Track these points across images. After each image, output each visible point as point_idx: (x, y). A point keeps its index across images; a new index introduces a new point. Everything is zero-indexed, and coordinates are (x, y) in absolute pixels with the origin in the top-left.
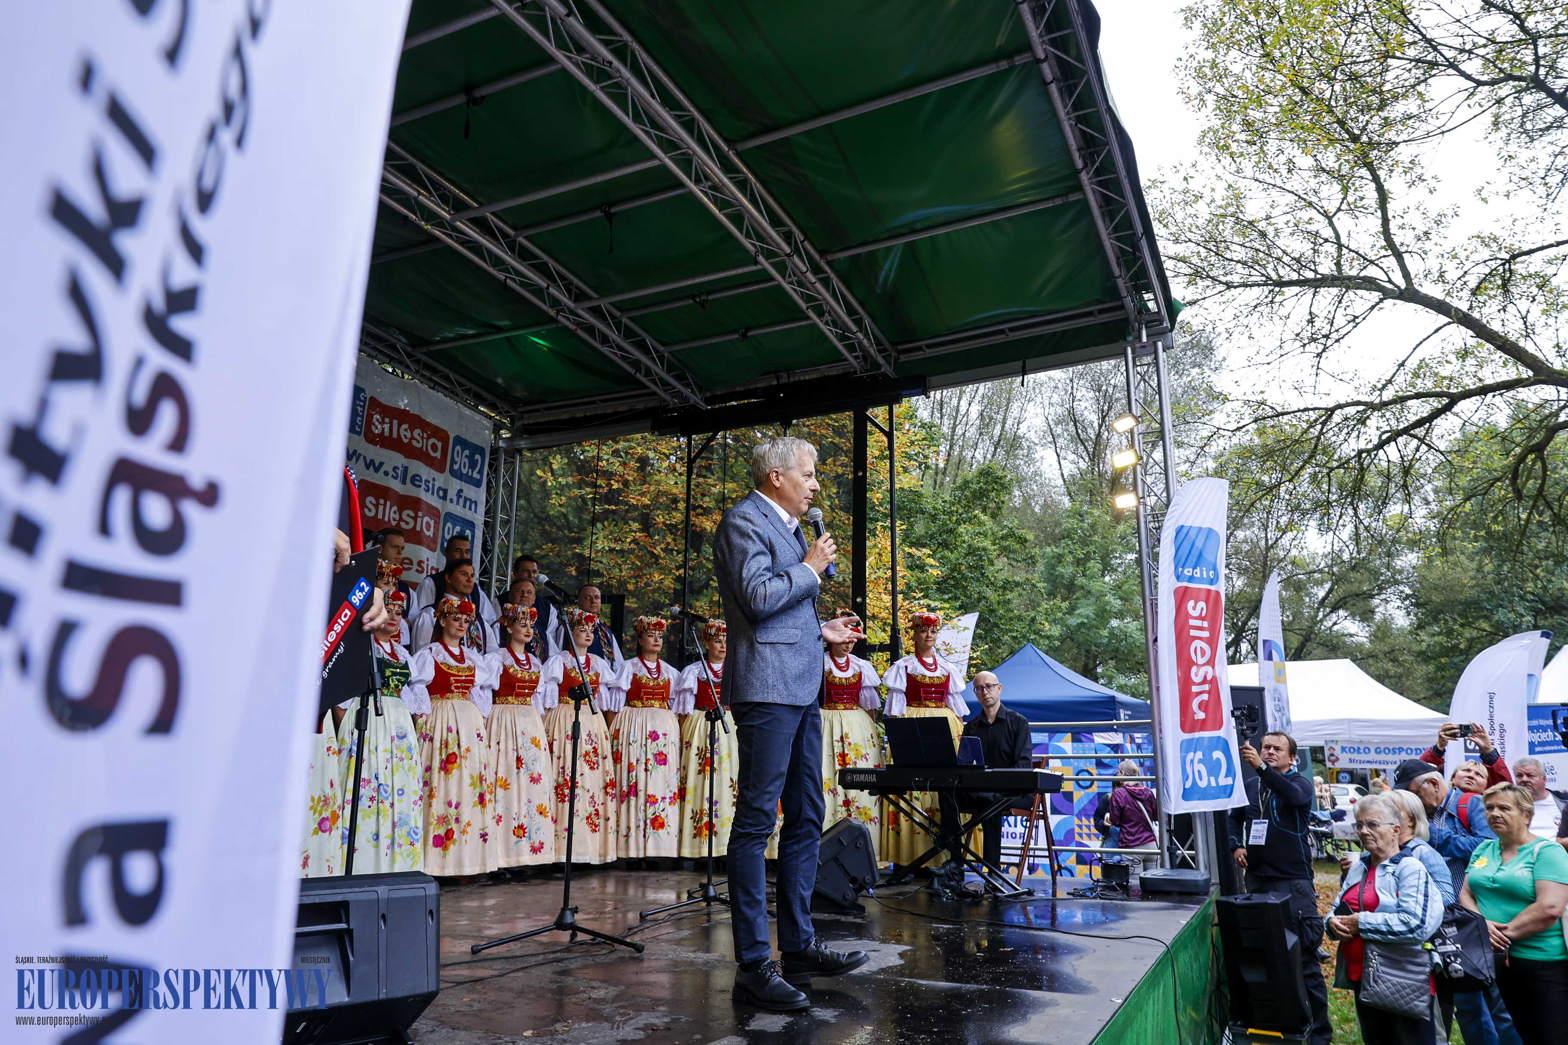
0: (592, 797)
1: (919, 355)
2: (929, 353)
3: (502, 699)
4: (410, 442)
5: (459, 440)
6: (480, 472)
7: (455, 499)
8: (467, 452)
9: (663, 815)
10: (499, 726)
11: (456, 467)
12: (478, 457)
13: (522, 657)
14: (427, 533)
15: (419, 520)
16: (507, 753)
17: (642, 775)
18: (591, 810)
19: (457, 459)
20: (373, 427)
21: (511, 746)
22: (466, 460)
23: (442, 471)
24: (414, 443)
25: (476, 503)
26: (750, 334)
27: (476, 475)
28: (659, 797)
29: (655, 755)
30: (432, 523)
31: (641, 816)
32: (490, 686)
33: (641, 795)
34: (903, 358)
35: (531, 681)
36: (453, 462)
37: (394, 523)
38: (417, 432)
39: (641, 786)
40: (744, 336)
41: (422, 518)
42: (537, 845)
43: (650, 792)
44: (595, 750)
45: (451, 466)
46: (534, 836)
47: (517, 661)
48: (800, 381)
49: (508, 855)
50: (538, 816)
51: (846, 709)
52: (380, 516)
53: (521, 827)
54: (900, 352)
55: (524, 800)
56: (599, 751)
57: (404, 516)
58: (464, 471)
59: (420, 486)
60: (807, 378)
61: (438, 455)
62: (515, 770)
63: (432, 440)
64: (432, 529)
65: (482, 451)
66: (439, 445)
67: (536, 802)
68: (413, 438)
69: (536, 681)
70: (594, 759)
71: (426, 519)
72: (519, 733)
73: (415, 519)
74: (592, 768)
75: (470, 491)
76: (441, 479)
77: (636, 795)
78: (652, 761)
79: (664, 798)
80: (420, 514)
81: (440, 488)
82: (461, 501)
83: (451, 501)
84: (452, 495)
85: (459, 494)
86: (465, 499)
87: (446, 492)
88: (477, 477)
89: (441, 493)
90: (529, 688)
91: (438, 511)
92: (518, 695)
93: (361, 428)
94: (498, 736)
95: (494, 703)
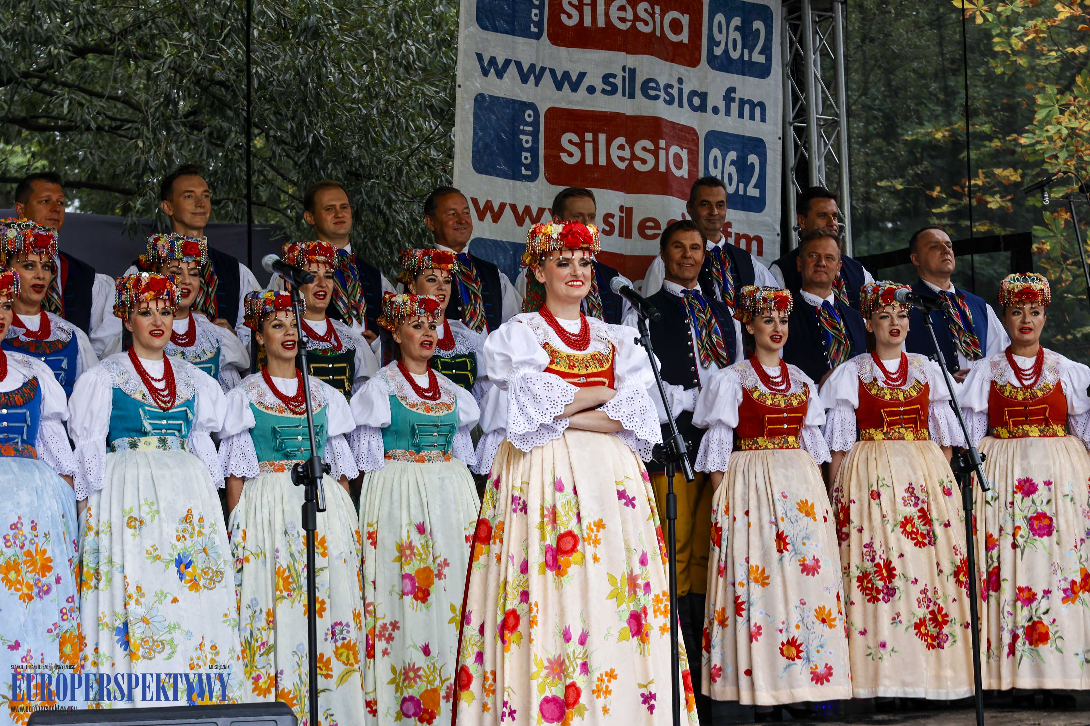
3: (749, 442)
4: (633, 26)
5: (723, 4)
6: (767, 50)
7: (721, 105)
8: (737, 21)
9: (1046, 620)
10: (746, 485)
11: (718, 51)
12: (758, 25)
13: (774, 371)
14: (678, 173)
15: (662, 153)
16: (761, 528)
17: (1007, 552)
19: (718, 37)
20: (564, 17)
21: (766, 518)
22: (737, 36)
23: (693, 61)
24: (640, 26)
25: (762, 105)
27: (758, 58)
28: (1039, 591)
29: (1030, 521)
30: (684, 154)
32: (720, 422)
35: (791, 410)
36: (712, 42)
37: (622, 166)
38: (643, 6)
41: (667, 150)
42: (820, 670)
44: (925, 516)
45: (710, 51)
46: (814, 655)
47: (765, 378)
49: (776, 686)
50: (819, 626)
52: (590, 161)
53: (792, 643)
55: (794, 600)
56: (934, 515)
57: (639, 152)
58: (735, 55)
59: (656, 97)
61: (684, 37)
62: (776, 555)
63: (674, 14)
64: (685, 165)
65: (764, 12)
66: (685, 19)
67: (813, 603)
68: (637, 18)
69: (803, 409)
70: (923, 529)
71: (674, 149)
72: (777, 496)
73: (655, 152)
74: (919, 544)
76: (694, 77)
78: (1024, 531)
79: (1047, 593)
80: (662, 143)
81: (693, 93)
82: (735, 107)
83: (716, 110)
84: (716, 99)
85: (728, 97)
86: (742, 102)
87: (703, 96)
88: (761, 59)
89: (696, 101)
90: (789, 421)
91: (691, 131)
92: (772, 434)
93: (539, 25)
94: (747, 502)
95: (737, 448)
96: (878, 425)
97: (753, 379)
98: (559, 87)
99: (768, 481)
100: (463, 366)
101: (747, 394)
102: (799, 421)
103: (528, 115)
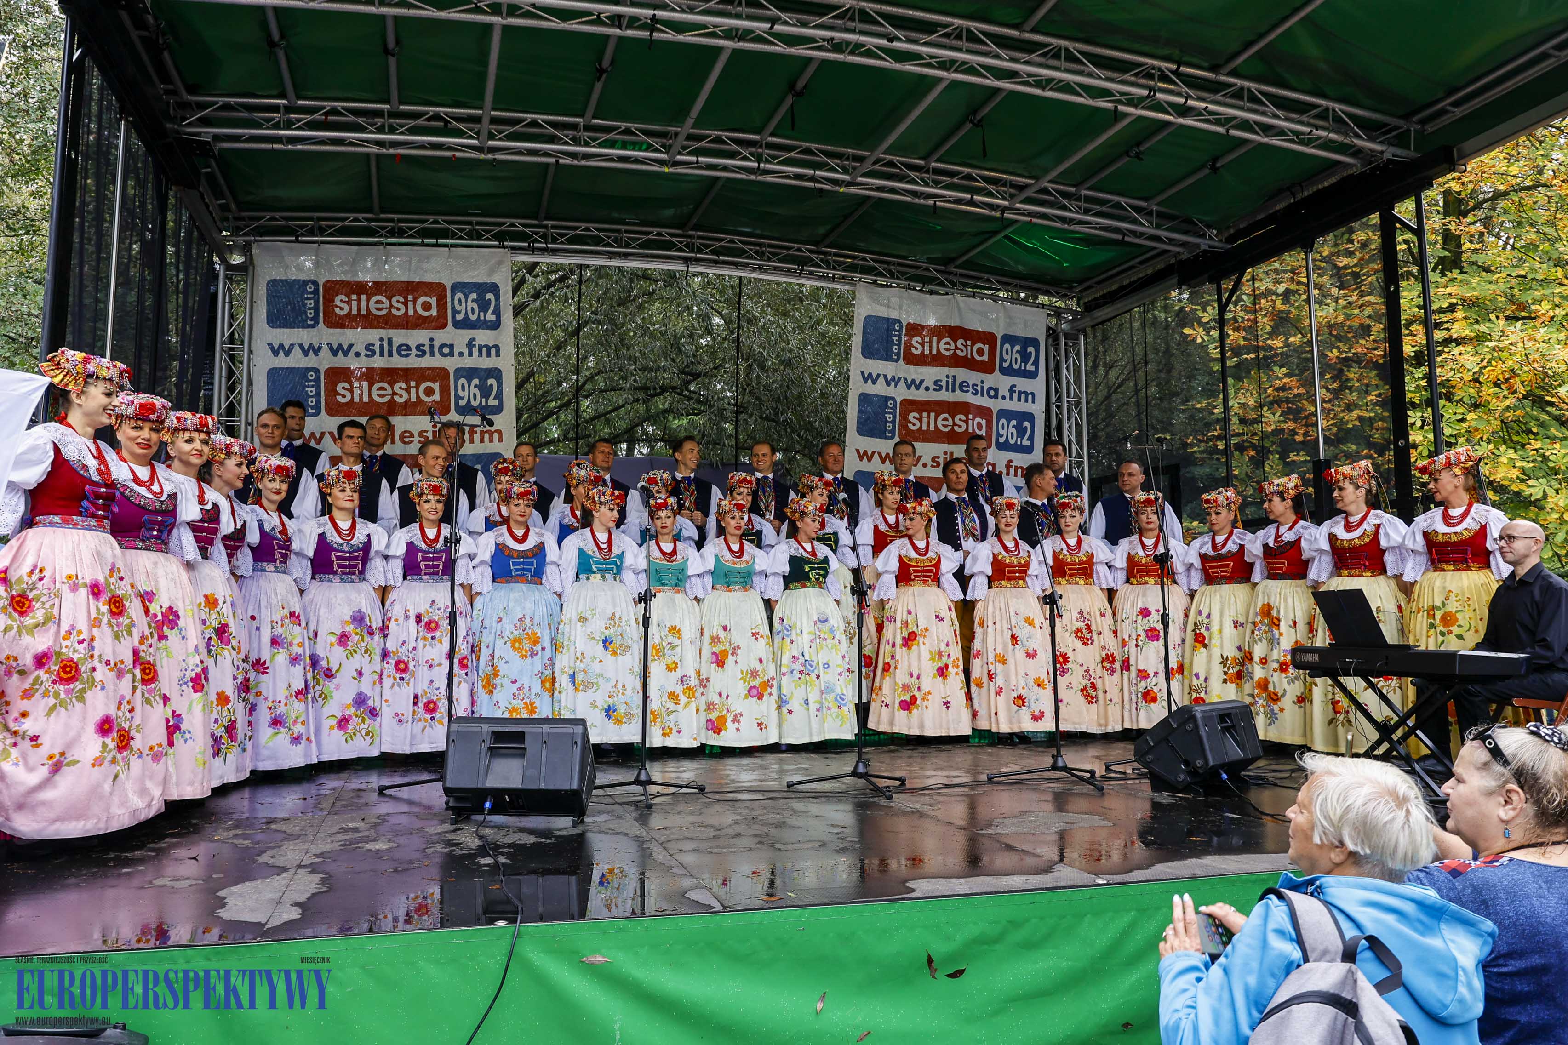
0: (1087, 671)
1: (1445, 120)
2: (1459, 112)
3: (997, 583)
4: (952, 353)
5: (1009, 339)
6: (1036, 363)
7: (1007, 395)
8: (1017, 348)
9: (1156, 689)
10: (995, 608)
11: (1006, 365)
12: (1031, 349)
13: (1010, 544)
14: (979, 433)
15: (971, 422)
16: (1002, 632)
17: (1133, 650)
18: (1085, 682)
19: (1006, 357)
20: (913, 350)
21: (1005, 626)
22: (1018, 356)
23: (991, 371)
24: (959, 352)
25: (1032, 394)
26: (1218, 165)
27: (1030, 367)
28: (1151, 673)
29: (1146, 631)
30: (984, 422)
31: (1133, 689)
32: (982, 572)
33: (1133, 669)
34: (1430, 128)
35: (1020, 565)
36: (1002, 360)
37: (944, 430)
38: (960, 342)
39: (1132, 661)
40: (1214, 169)
41: (974, 420)
42: (1037, 713)
43: (1141, 667)
44: (1088, 627)
45: (1001, 365)
46: (1033, 705)
47: (1005, 548)
48: (1319, 191)
49: (1011, 722)
50: (1036, 688)
51: (1350, 576)
52: (924, 428)
53: (1020, 697)
54: (1423, 122)
55: (1022, 673)
56: (1093, 628)
57: (957, 421)
58: (1016, 367)
59: (968, 391)
60: (1326, 184)
61: (986, 358)
62: (1011, 647)
63: (978, 346)
64: (984, 429)
65: (1035, 342)
66: (986, 348)
67: (1033, 675)
68: (957, 348)
69: (1027, 565)
70: (1088, 635)
71: (978, 420)
73: (966, 422)
74: (1083, 644)
75: (1022, 384)
76: (990, 380)
77: (1128, 669)
78: (1143, 637)
79: (1156, 673)
80: (972, 417)
81: (990, 389)
82: (1015, 395)
83: (1004, 398)
84: (1004, 391)
85: (1012, 390)
86: (1020, 393)
87: (996, 390)
88: (1033, 368)
89: (992, 393)
90: (1020, 572)
91: (989, 410)
92: (1009, 579)
93: (898, 354)
94: (994, 617)
95: (990, 587)
96: (1063, 575)
97: (999, 548)
98: (909, 387)
99: (1008, 606)
100: (829, 539)
101: (995, 557)
102: (1025, 572)
103: (890, 403)
